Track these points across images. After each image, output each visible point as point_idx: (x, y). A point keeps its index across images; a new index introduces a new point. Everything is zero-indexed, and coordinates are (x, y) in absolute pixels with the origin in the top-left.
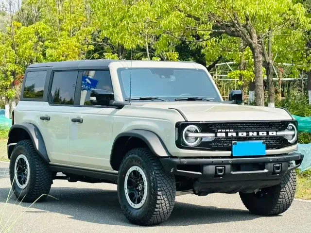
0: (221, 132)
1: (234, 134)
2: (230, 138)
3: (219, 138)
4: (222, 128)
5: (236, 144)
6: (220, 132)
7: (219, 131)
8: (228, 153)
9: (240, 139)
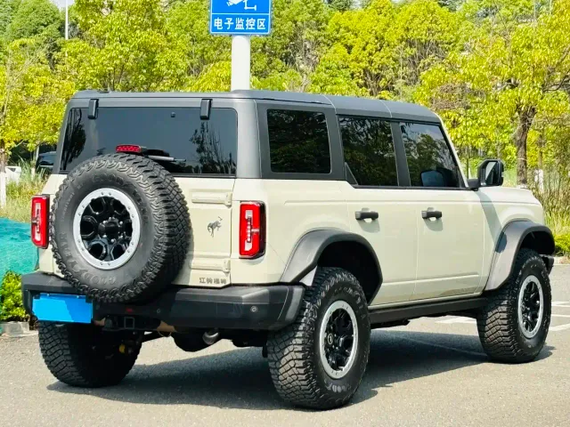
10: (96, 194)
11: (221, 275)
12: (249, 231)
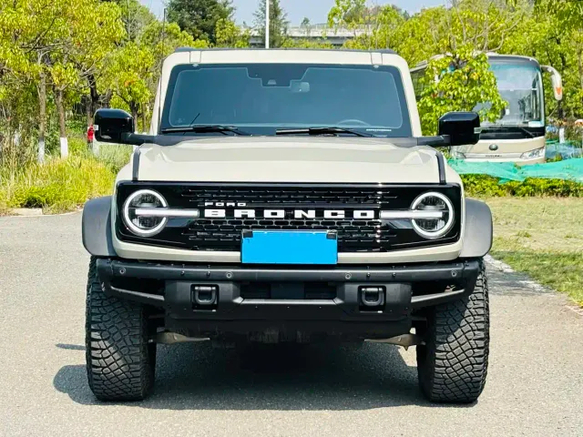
0: (213, 207)
1: (251, 214)
2: (238, 222)
3: (208, 221)
4: (215, 198)
5: (250, 235)
6: (209, 207)
7: (206, 204)
8: (233, 256)
9: (268, 224)
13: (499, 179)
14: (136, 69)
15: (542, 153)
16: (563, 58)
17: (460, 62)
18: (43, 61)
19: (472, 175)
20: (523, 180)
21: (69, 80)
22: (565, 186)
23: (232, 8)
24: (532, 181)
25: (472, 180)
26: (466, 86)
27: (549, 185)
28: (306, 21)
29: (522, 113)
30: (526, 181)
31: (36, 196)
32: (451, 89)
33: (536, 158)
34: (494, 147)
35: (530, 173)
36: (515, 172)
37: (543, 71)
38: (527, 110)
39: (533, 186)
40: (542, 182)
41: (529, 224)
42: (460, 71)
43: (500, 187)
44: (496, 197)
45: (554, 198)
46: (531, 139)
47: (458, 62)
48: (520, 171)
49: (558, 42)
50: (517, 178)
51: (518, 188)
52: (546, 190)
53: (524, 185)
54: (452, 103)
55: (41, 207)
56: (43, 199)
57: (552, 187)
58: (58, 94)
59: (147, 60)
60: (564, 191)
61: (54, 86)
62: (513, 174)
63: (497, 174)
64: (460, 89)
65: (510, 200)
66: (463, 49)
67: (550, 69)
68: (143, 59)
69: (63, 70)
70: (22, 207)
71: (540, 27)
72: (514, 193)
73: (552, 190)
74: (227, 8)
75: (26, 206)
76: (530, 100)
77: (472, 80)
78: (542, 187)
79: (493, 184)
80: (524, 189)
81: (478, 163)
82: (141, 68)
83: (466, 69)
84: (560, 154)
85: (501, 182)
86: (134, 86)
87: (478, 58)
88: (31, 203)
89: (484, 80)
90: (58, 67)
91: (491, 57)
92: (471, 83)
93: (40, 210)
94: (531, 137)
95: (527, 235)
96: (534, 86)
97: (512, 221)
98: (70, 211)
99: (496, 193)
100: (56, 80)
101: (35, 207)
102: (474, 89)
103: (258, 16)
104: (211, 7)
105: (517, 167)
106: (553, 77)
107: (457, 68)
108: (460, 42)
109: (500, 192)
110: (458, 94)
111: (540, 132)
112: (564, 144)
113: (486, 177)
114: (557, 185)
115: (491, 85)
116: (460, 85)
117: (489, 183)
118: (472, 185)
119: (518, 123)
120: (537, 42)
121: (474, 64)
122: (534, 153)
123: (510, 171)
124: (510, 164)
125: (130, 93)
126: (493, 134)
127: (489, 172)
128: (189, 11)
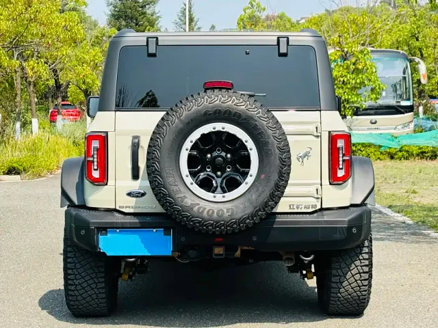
10: (207, 129)
11: (312, 201)
12: (341, 159)
13: (380, 146)
14: (89, 65)
15: (412, 126)
16: (421, 52)
17: (348, 55)
18: (17, 59)
19: (359, 144)
20: (399, 147)
21: (40, 73)
22: (433, 152)
23: (158, 17)
24: (407, 148)
25: (359, 147)
26: (352, 73)
27: (420, 151)
28: (213, 27)
29: (395, 95)
30: (402, 148)
31: (15, 165)
32: (342, 76)
33: (407, 130)
34: (373, 121)
35: (404, 142)
36: (393, 141)
37: (411, 61)
38: (399, 92)
39: (407, 151)
40: (414, 148)
41: (413, 182)
42: (349, 62)
43: (381, 153)
44: (379, 161)
45: (424, 161)
46: (402, 115)
47: (346, 55)
48: (397, 140)
49: (417, 40)
50: (395, 146)
51: (395, 154)
52: (418, 155)
53: (400, 151)
54: (342, 88)
55: (19, 174)
56: (21, 168)
57: (422, 153)
58: (30, 84)
59: (97, 57)
60: (432, 156)
61: (26, 78)
62: (391, 142)
63: (378, 142)
64: (348, 76)
65: (389, 163)
66: (350, 45)
67: (417, 59)
68: (94, 56)
69: (36, 65)
70: (4, 174)
71: (402, 28)
72: (392, 158)
73: (422, 154)
74: (154, 17)
75: (8, 174)
76: (400, 84)
77: (358, 69)
78: (414, 152)
79: (375, 151)
80: (400, 154)
81: (363, 134)
82: (92, 63)
83: (353, 60)
84: (421, 126)
85: (382, 149)
86: (87, 77)
87: (362, 52)
88: (11, 171)
89: (367, 69)
90: (31, 63)
91: (372, 51)
92: (357, 71)
93: (19, 176)
94: (403, 113)
95: (414, 192)
96: (404, 73)
97: (398, 181)
98: (42, 177)
99: (379, 158)
100: (30, 73)
101: (15, 174)
102: (360, 76)
103: (177, 24)
104: (142, 16)
105: (395, 137)
106: (419, 65)
107: (345, 60)
108: (347, 39)
109: (382, 157)
110: (348, 80)
111: (410, 109)
112: (423, 119)
113: (370, 145)
114: (426, 150)
115: (372, 73)
116: (348, 73)
117: (372, 150)
118: (359, 152)
119: (392, 102)
120: (401, 39)
121: (360, 57)
122: (405, 125)
123: (389, 140)
124: (388, 134)
125: (84, 83)
126: (372, 112)
127: (373, 141)
128: (125, 20)
